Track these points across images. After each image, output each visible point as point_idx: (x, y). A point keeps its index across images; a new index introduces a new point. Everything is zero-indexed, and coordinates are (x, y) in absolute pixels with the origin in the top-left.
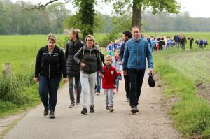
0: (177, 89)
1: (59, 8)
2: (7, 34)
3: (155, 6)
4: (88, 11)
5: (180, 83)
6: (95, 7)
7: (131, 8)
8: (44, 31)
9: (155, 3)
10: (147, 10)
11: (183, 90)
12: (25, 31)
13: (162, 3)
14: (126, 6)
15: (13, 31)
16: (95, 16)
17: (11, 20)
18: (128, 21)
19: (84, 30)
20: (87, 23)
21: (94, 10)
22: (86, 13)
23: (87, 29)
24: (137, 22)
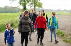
1: (18, 7)
2: (8, 13)
3: (38, 7)
6: (26, 7)
8: (16, 12)
10: (37, 7)
12: (12, 12)
13: (40, 6)
14: (32, 7)
15: (9, 12)
17: (9, 10)
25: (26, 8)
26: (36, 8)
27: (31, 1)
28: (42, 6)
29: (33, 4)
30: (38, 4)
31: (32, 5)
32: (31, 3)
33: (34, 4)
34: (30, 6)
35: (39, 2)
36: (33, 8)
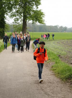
0: (51, 58)
5: (52, 55)
7: (22, 21)
9: (33, 19)
11: (54, 59)
13: (36, 19)
16: (5, 24)
21: (5, 22)
23: (2, 30)
24: (25, 27)
25: (4, 22)
26: (27, 24)
27: (18, 7)
28: (43, 18)
29: (22, 15)
30: (32, 13)
31: (18, 17)
32: (17, 12)
33: (24, 13)
34: (15, 18)
35: (35, 8)
36: (20, 23)
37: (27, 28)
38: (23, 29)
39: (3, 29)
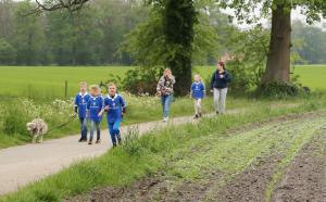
4: (178, 15)
16: (195, 27)
18: (263, 38)
19: (166, 55)
20: (177, 41)
22: (175, 18)
23: (173, 53)
24: (281, 39)
37: (291, 46)
38: (271, 47)
39: (181, 46)
